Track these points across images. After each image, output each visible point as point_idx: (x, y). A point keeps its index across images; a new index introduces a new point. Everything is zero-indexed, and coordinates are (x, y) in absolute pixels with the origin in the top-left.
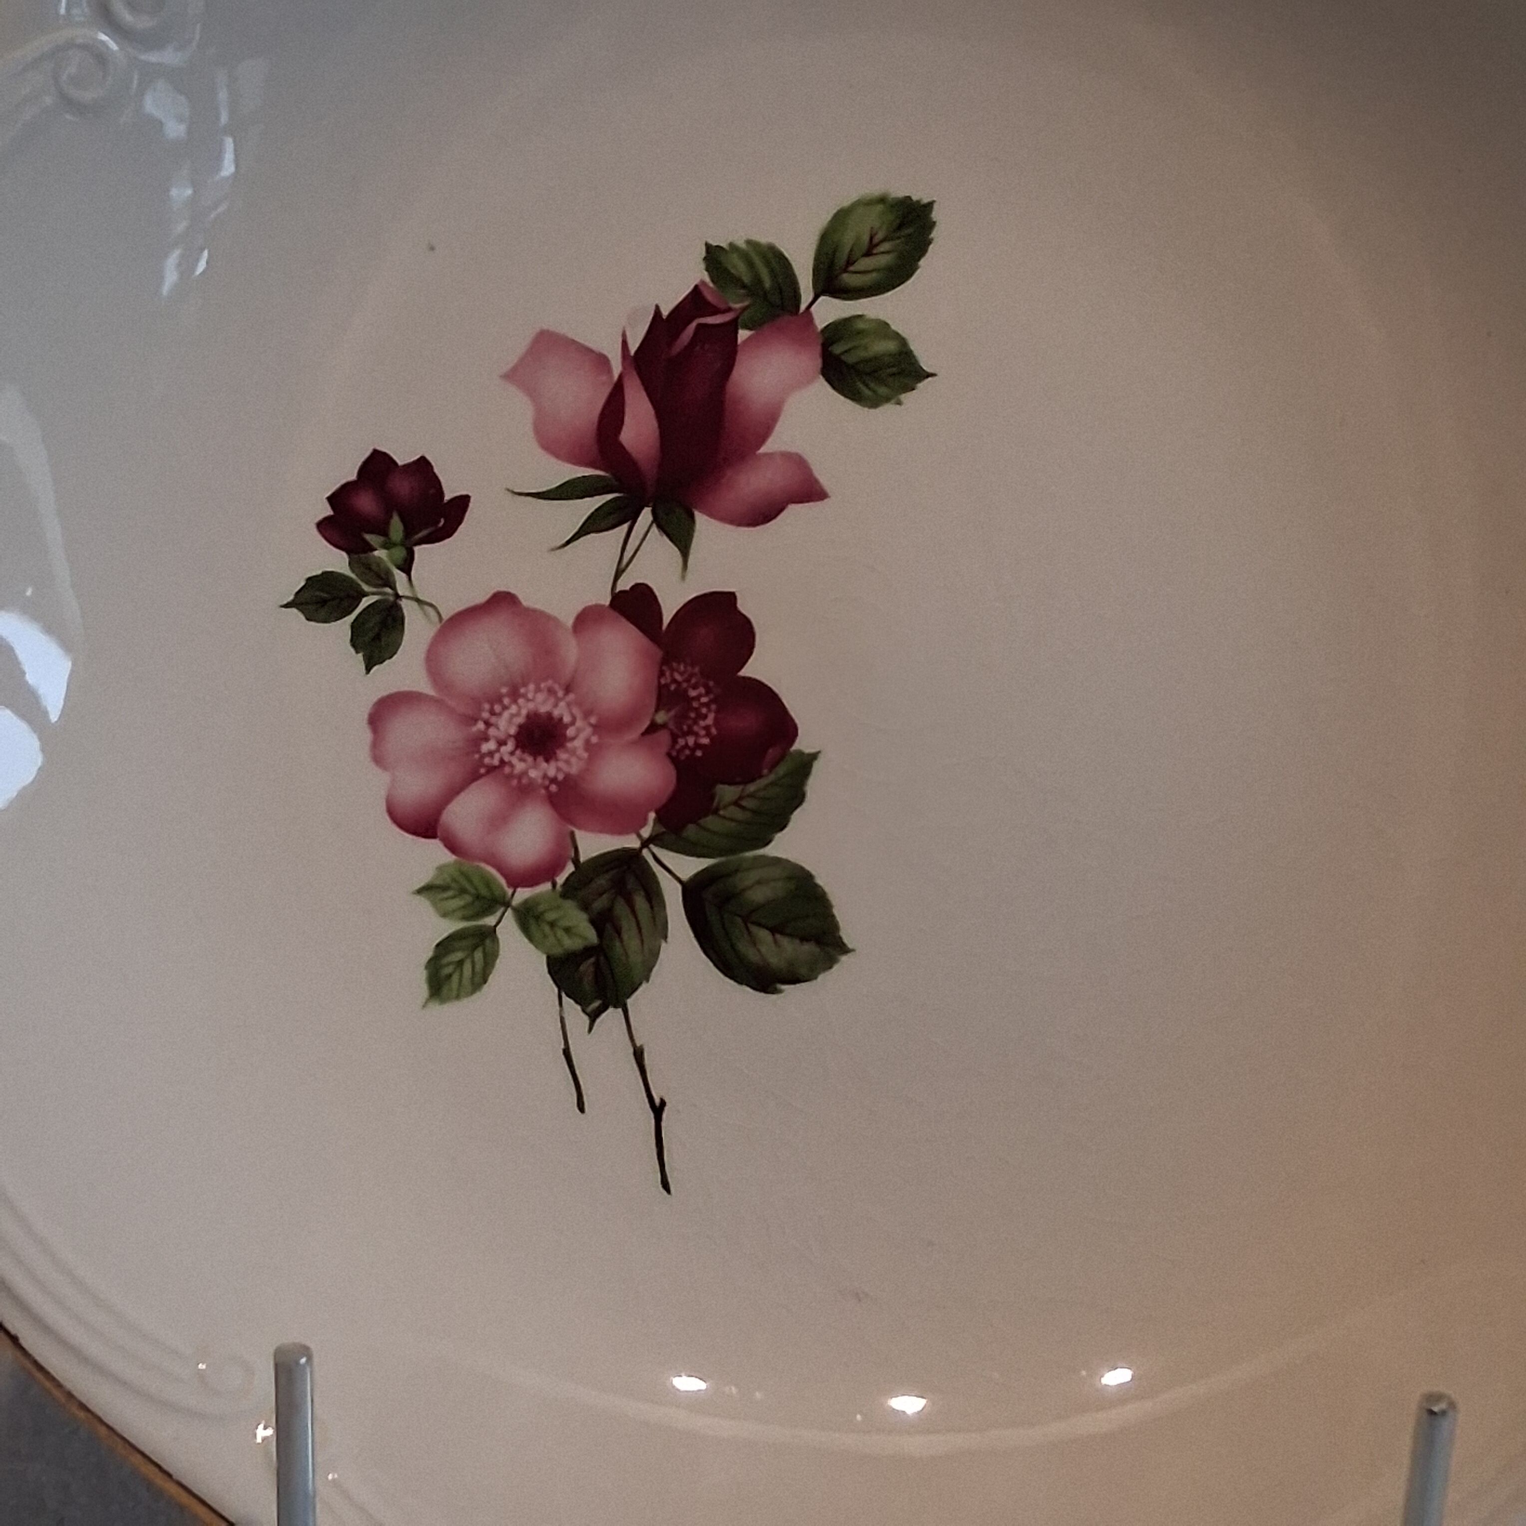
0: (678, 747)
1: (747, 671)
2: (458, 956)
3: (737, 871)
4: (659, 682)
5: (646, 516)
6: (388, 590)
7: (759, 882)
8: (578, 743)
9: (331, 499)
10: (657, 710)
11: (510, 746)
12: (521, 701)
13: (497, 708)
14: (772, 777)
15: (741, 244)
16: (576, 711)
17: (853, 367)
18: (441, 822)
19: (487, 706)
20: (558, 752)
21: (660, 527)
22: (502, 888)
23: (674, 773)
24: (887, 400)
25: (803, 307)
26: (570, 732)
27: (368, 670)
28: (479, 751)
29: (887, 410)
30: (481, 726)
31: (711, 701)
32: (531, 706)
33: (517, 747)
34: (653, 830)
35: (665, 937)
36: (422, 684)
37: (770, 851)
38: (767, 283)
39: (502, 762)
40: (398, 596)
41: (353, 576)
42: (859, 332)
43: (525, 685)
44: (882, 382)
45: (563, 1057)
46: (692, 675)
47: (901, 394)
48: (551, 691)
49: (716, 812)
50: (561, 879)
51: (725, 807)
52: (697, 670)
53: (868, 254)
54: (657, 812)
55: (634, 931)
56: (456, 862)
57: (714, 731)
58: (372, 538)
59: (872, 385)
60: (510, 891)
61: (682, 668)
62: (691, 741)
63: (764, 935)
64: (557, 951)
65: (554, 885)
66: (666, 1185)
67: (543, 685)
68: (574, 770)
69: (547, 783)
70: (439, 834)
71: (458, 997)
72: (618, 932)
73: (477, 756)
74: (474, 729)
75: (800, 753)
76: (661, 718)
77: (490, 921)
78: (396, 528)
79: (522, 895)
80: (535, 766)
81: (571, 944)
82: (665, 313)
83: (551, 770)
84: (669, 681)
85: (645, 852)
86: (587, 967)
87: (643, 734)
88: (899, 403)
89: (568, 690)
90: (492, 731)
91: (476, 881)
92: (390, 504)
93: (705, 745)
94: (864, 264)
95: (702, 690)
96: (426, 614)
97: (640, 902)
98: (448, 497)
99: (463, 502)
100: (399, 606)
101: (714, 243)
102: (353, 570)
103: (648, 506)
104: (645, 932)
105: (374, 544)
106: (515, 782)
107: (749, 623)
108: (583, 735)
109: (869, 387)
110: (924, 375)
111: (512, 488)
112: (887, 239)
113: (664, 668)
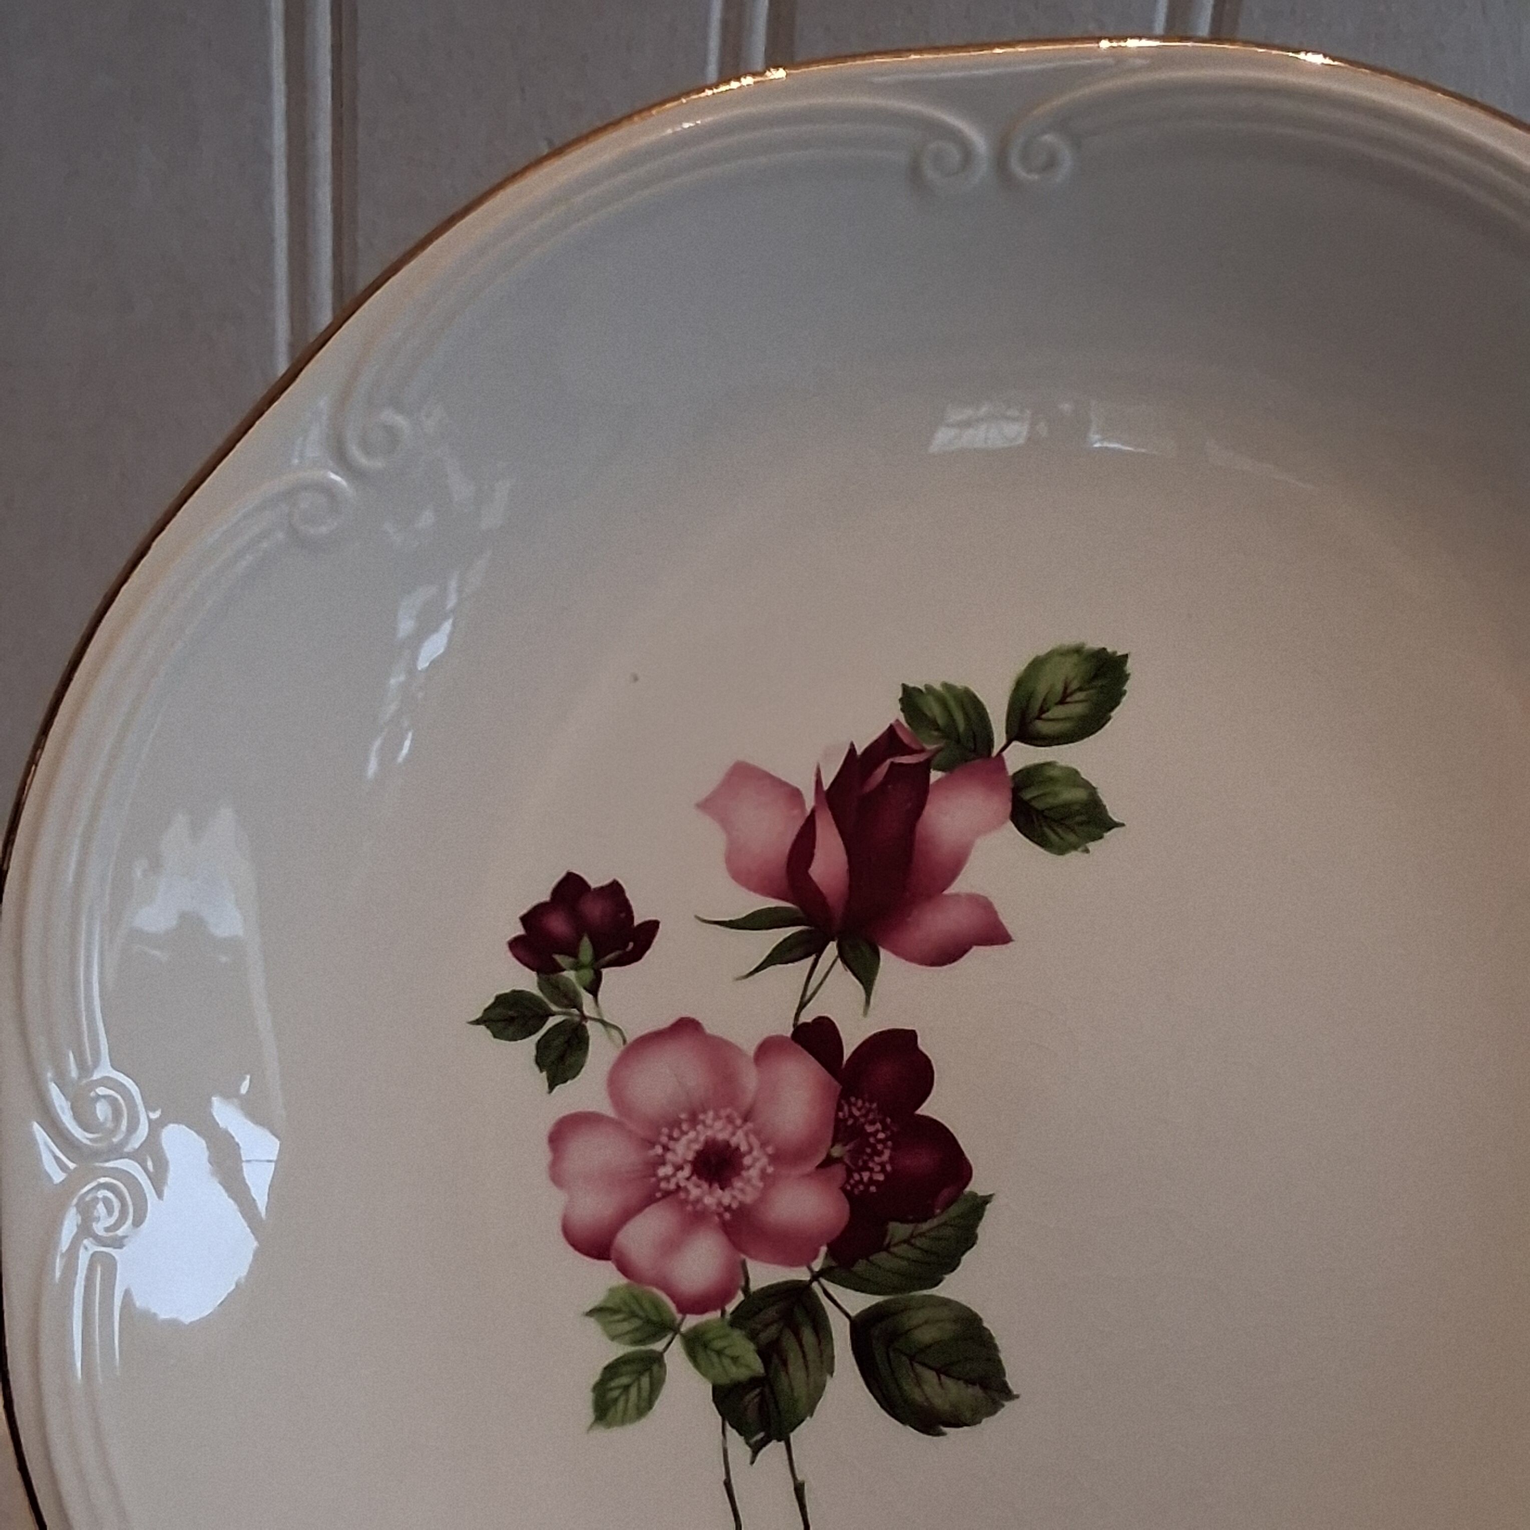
0: (852, 1182)
1: (924, 1110)
2: (625, 1380)
3: (905, 1309)
4: (837, 1114)
5: (832, 949)
6: (575, 1011)
7: (926, 1322)
8: (754, 1173)
9: (525, 920)
10: (835, 1142)
11: (687, 1171)
12: (700, 1127)
13: (676, 1134)
14: (943, 1218)
15: (937, 687)
16: (753, 1139)
17: (1042, 814)
18: (615, 1244)
19: (665, 1130)
20: (734, 1180)
21: (845, 962)
22: (672, 1313)
23: (847, 1207)
24: (1075, 847)
25: (995, 751)
26: (747, 1161)
27: (551, 1087)
28: (655, 1175)
29: (1074, 857)
30: (659, 1150)
31: (887, 1139)
32: (709, 1133)
33: (692, 1174)
34: (823, 1264)
35: (831, 1373)
36: (602, 1105)
37: (939, 1291)
38: (961, 725)
39: (679, 1188)
40: (584, 1018)
41: (541, 995)
42: (1052, 780)
43: (705, 1111)
44: (1068, 828)
45: (724, 1488)
46: (869, 1110)
47: (1087, 842)
48: (730, 1120)
49: (887, 1249)
50: (730, 1308)
51: (896, 1245)
52: (875, 1105)
53: (1062, 702)
54: (829, 1246)
55: (801, 1364)
56: (628, 1286)
57: (889, 1168)
58: (561, 959)
59: (1059, 831)
60: (679, 1316)
61: (860, 1103)
62: (866, 1176)
63: (929, 1376)
64: (724, 1380)
65: (723, 1313)
67: (723, 1113)
68: (748, 1199)
69: (722, 1209)
70: (612, 1257)
71: (623, 1422)
72: (785, 1363)
73: (653, 1180)
74: (652, 1153)
75: (974, 1195)
76: (837, 1151)
77: (658, 1346)
78: (586, 951)
79: (691, 1321)
80: (711, 1193)
81: (739, 1373)
82: (859, 751)
83: (726, 1197)
84: (846, 1113)
85: (815, 1285)
86: (752, 1396)
87: (820, 1166)
88: (1087, 851)
89: (746, 1119)
90: (669, 1156)
91: (647, 1306)
92: (581, 926)
93: (878, 1181)
94: (1057, 712)
95: (878, 1126)
96: (610, 1037)
97: (808, 1336)
98: (637, 921)
99: (652, 927)
100: (584, 1027)
101: (911, 685)
102: (541, 990)
103: (833, 940)
104: (811, 1366)
105: (563, 965)
106: (689, 1208)
107: (928, 1062)
108: (759, 1165)
109: (1057, 834)
110: (1111, 825)
111: (701, 916)
112: (1080, 689)
113: (843, 1102)
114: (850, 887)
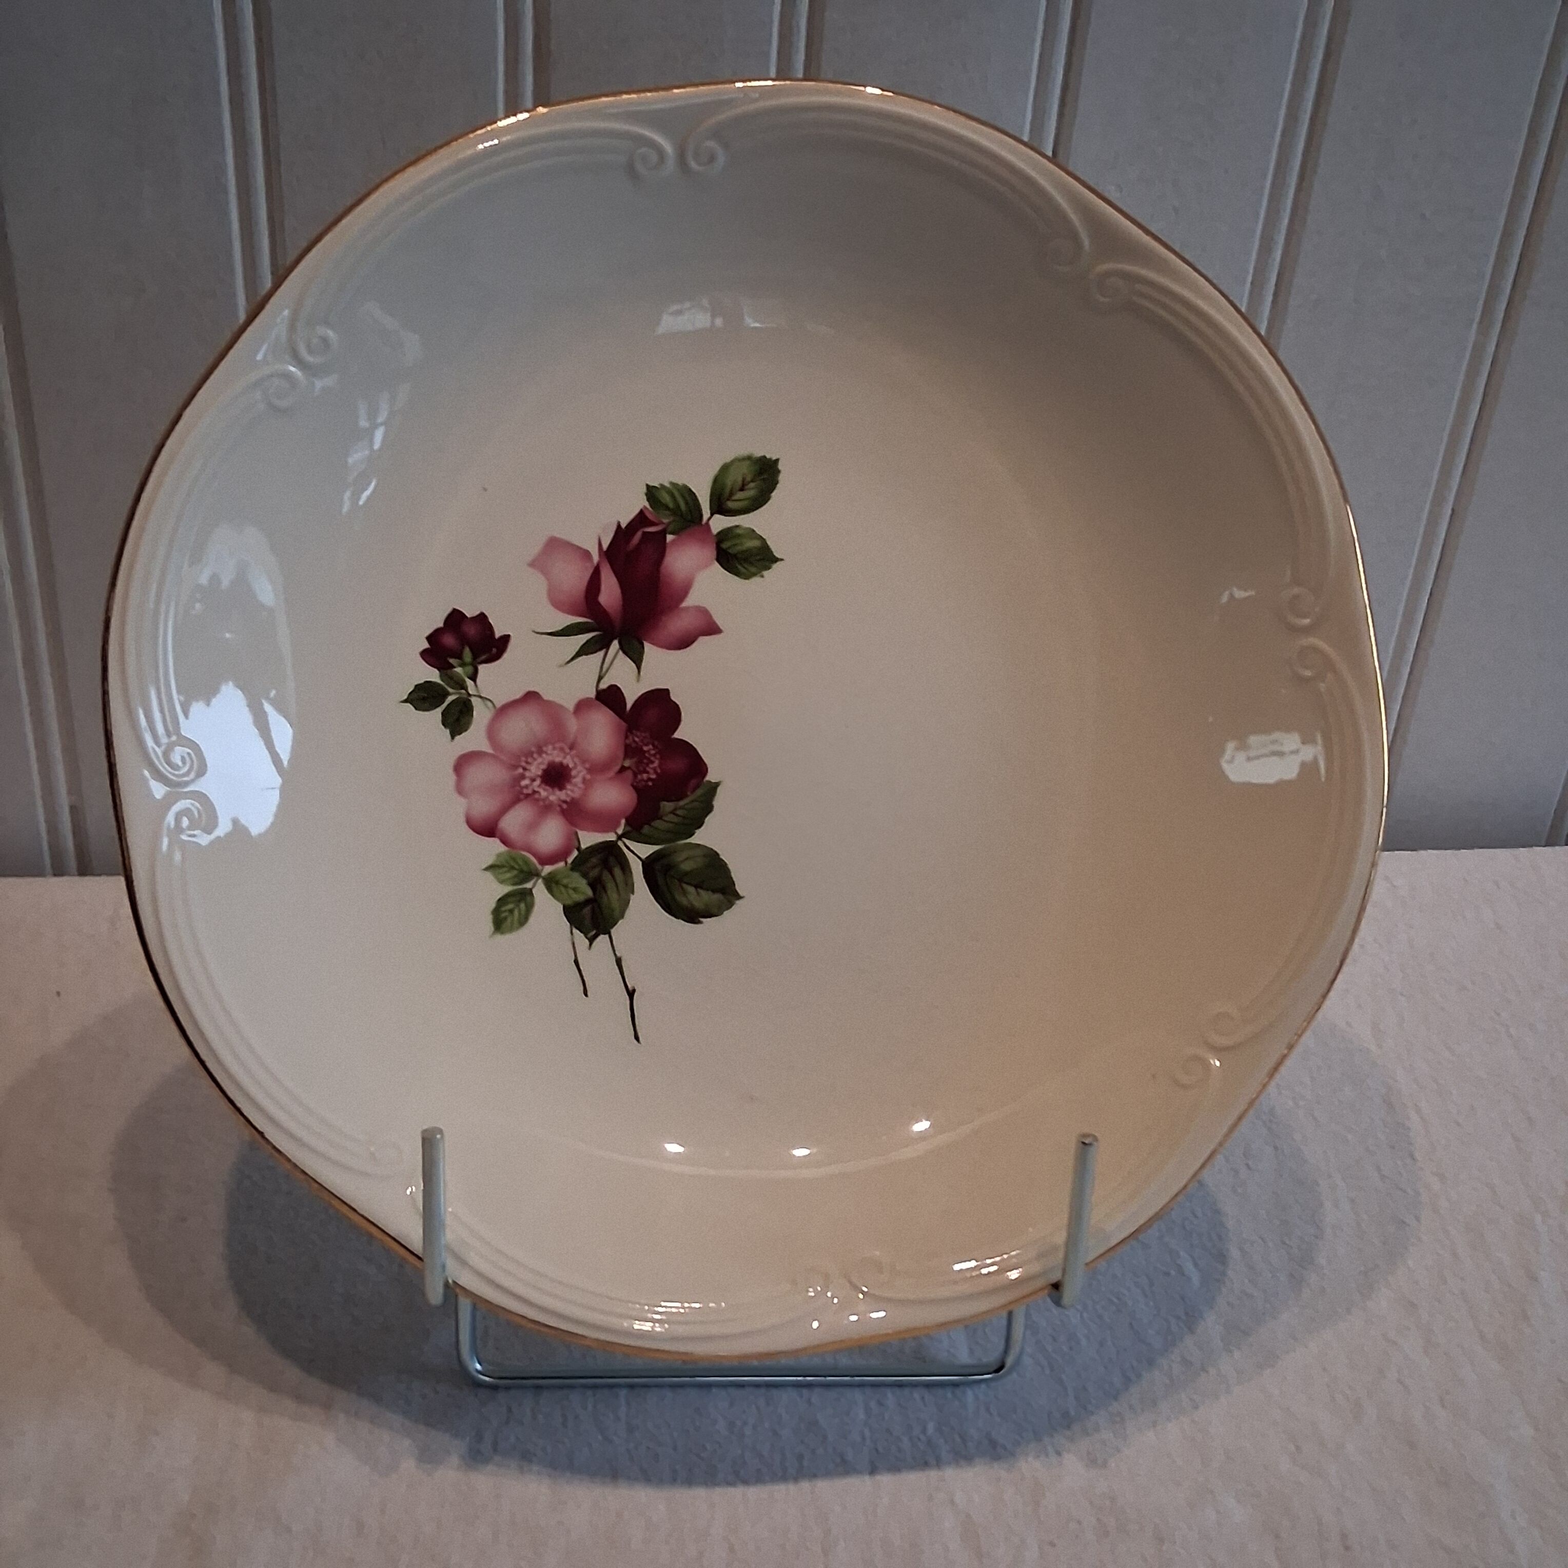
0: (637, 780)
1: (677, 735)
2: (510, 906)
3: (675, 852)
4: (625, 742)
5: (615, 645)
6: (463, 691)
7: (687, 859)
8: (578, 779)
9: (429, 638)
10: (624, 759)
11: (538, 782)
12: (544, 755)
13: (530, 760)
14: (693, 797)
15: (667, 484)
16: (576, 760)
17: (735, 556)
18: (498, 827)
19: (523, 759)
20: (567, 784)
21: (625, 653)
22: (535, 866)
23: (635, 795)
24: (754, 575)
25: (704, 521)
26: (573, 773)
27: (453, 737)
28: (519, 785)
29: (756, 580)
30: (520, 770)
31: (656, 753)
32: (550, 758)
33: (542, 782)
34: (624, 830)
35: (633, 893)
36: (484, 746)
37: (694, 840)
38: (683, 506)
39: (535, 792)
40: (470, 695)
41: (441, 683)
42: (739, 536)
43: (546, 746)
44: (751, 564)
45: (574, 964)
46: (645, 738)
47: (762, 571)
48: (562, 749)
49: (660, 818)
50: (570, 860)
51: (666, 815)
52: (648, 734)
53: (742, 489)
54: (626, 819)
55: (615, 889)
56: (507, 851)
58: (452, 661)
59: (746, 566)
60: (539, 867)
61: (639, 734)
62: (645, 776)
63: (691, 889)
64: (569, 902)
65: (566, 863)
66: (637, 1038)
67: (557, 745)
68: (576, 795)
69: (560, 803)
70: (498, 835)
71: (511, 930)
72: (604, 888)
73: (519, 788)
74: (517, 772)
75: (710, 782)
76: (627, 764)
77: (528, 885)
78: (467, 655)
79: (547, 869)
80: (554, 794)
81: (579, 898)
82: (623, 526)
83: (562, 795)
84: (631, 740)
85: (620, 843)
86: (587, 910)
87: (617, 773)
88: (762, 576)
89: (572, 747)
90: (527, 774)
91: (520, 862)
92: (464, 640)
93: (654, 779)
94: (740, 495)
95: (651, 747)
96: (486, 705)
97: (617, 871)
98: (497, 636)
99: (506, 639)
100: (470, 701)
101: (651, 484)
102: (442, 680)
103: (616, 638)
104: (620, 888)
105: (455, 664)
106: (541, 803)
107: (677, 706)
108: (581, 775)
109: (744, 567)
110: (776, 560)
111: (536, 631)
112: (752, 481)
113: (629, 734)
114: (623, 605)
